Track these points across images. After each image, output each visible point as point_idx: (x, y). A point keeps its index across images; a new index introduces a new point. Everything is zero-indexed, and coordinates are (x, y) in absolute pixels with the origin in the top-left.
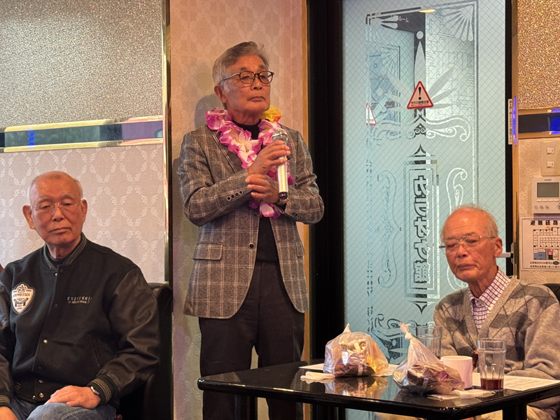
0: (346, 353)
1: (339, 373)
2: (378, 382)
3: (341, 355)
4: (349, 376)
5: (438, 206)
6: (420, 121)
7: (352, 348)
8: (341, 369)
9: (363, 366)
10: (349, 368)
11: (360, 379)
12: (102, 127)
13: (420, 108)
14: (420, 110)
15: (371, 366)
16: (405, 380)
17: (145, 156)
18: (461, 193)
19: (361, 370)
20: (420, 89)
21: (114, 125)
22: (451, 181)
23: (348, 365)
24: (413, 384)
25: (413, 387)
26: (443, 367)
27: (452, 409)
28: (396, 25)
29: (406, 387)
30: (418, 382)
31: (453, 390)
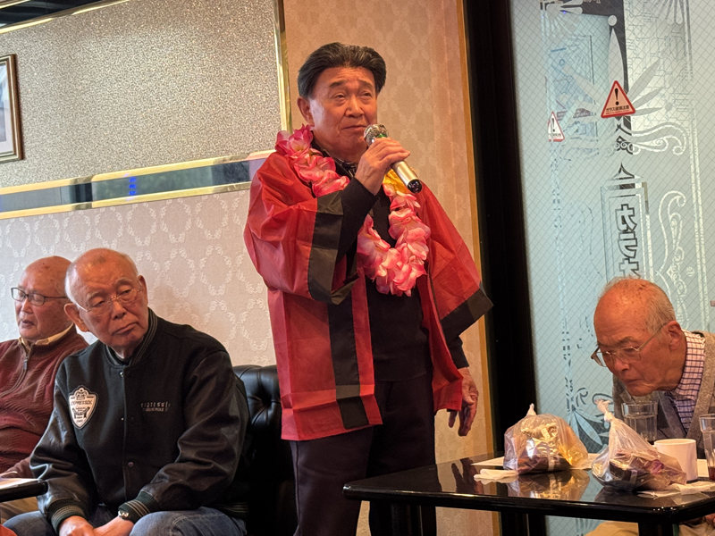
0: (531, 442)
1: (523, 468)
2: (575, 478)
3: (525, 446)
4: (537, 472)
5: (650, 243)
6: (620, 133)
7: (539, 436)
8: (526, 464)
9: (555, 458)
10: (536, 462)
11: (552, 476)
13: (618, 117)
14: (619, 119)
15: (565, 457)
16: (607, 475)
18: (679, 223)
19: (552, 463)
20: (616, 90)
22: (664, 209)
23: (535, 457)
24: (617, 479)
25: (617, 482)
26: (656, 455)
27: (669, 508)
28: (580, 9)
29: (610, 483)
30: (623, 475)
31: (671, 484)
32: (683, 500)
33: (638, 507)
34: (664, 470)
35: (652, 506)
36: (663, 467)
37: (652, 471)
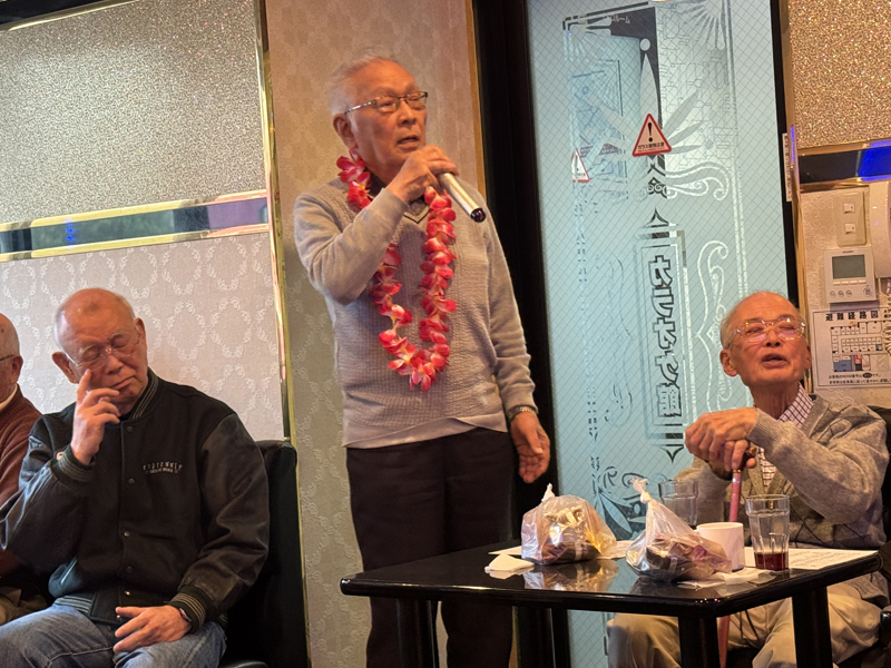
0: (557, 528)
1: (548, 558)
3: (548, 532)
4: (563, 561)
5: (687, 300)
6: (654, 173)
7: (564, 520)
8: (550, 552)
9: (582, 546)
10: (562, 550)
11: (579, 566)
12: (178, 212)
13: (652, 155)
14: (652, 157)
15: (593, 544)
16: (644, 563)
17: (243, 252)
18: (721, 277)
19: (579, 551)
20: (650, 125)
21: (195, 208)
22: (704, 261)
23: (561, 546)
24: (655, 567)
25: (655, 571)
26: (697, 540)
27: (713, 600)
28: (609, 31)
29: (647, 573)
30: (662, 563)
31: (715, 572)
32: (728, 591)
33: (679, 599)
34: (706, 558)
35: (694, 597)
36: (706, 553)
37: (693, 558)
